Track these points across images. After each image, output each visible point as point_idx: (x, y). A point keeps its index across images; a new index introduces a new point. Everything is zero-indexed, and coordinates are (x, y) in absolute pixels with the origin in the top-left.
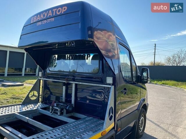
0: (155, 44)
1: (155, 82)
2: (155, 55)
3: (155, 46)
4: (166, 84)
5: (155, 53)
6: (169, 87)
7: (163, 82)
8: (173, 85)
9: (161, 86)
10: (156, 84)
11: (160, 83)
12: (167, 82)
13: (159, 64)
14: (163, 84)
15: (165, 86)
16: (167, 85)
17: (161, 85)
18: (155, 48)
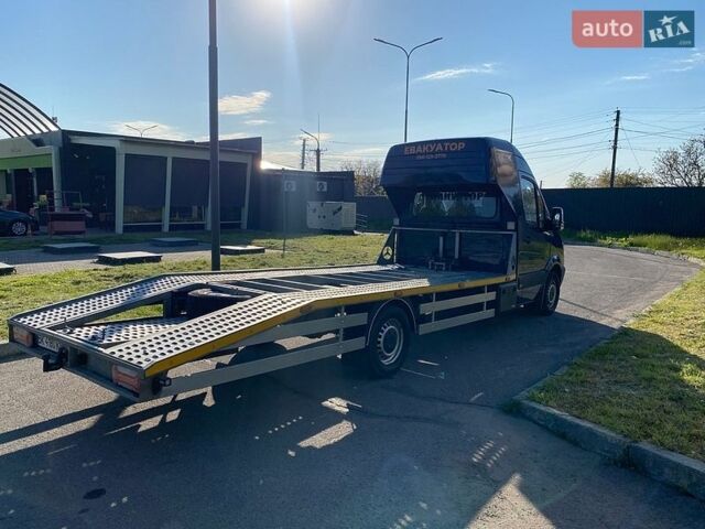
0: (618, 112)
1: (609, 240)
2: (615, 148)
3: (618, 119)
4: (640, 246)
5: (616, 144)
6: (647, 252)
7: (631, 239)
8: (660, 248)
9: (626, 252)
10: (610, 246)
11: (623, 241)
12: (645, 238)
13: (631, 178)
14: (632, 244)
15: (637, 251)
16: (643, 248)
17: (625, 248)
18: (617, 125)
